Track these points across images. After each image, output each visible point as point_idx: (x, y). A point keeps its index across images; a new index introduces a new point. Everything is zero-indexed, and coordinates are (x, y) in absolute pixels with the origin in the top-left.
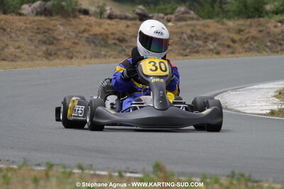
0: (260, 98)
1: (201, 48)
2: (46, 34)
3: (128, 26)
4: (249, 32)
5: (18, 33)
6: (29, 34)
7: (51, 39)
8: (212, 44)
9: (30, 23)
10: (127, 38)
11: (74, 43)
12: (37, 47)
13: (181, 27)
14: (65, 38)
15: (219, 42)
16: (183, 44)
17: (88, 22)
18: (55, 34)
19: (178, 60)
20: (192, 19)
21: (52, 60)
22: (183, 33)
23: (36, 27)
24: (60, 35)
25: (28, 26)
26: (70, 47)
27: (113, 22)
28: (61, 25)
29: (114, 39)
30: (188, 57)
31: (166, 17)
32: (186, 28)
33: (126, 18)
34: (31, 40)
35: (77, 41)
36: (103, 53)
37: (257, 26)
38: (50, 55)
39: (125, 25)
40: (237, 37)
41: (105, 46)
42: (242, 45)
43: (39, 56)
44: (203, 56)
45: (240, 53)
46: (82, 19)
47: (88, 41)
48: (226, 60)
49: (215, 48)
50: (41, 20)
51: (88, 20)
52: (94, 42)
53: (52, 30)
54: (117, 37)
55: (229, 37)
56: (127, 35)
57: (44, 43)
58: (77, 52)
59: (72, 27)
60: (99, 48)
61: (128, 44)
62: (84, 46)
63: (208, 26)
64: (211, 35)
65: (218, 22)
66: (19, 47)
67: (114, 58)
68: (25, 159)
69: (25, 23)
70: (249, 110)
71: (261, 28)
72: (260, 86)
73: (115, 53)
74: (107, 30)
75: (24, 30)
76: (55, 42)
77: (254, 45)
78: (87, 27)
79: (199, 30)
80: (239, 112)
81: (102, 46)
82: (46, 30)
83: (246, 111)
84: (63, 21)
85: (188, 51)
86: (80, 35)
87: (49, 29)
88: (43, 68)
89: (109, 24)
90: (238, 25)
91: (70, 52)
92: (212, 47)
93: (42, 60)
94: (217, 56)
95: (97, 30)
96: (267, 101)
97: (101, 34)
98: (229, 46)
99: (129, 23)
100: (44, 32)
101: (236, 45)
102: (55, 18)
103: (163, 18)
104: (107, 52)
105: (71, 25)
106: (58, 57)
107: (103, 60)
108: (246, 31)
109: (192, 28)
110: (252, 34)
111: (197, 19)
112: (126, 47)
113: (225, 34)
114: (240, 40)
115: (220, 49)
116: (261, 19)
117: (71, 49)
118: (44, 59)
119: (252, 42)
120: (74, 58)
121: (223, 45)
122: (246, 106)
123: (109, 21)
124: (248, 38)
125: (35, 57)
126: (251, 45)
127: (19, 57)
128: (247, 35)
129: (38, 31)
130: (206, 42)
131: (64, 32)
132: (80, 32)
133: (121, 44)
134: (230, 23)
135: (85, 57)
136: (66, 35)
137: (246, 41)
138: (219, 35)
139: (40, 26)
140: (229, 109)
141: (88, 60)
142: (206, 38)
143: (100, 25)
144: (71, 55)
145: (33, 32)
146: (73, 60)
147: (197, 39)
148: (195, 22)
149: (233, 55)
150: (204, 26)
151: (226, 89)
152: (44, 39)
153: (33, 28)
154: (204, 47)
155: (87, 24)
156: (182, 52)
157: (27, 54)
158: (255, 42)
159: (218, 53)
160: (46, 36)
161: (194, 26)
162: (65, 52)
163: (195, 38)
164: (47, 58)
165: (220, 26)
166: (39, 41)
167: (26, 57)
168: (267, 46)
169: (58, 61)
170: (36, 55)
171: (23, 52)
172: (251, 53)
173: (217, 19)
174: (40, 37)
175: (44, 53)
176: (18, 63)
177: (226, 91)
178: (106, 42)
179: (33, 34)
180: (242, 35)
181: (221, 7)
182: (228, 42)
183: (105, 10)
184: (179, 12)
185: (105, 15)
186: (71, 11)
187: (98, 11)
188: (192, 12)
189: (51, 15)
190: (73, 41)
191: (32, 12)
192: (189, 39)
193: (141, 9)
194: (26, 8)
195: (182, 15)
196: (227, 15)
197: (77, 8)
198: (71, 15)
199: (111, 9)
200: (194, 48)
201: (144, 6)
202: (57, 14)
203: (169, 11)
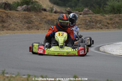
0: (119, 48)
1: (94, 26)
2: (28, 19)
5: (16, 18)
6: (21, 19)
7: (30, 21)
8: (99, 24)
9: (21, 14)
11: (40, 23)
13: (86, 17)
14: (36, 21)
15: (102, 24)
16: (86, 24)
18: (32, 20)
19: (84, 31)
20: (91, 14)
21: (30, 30)
22: (86, 20)
23: (23, 16)
24: (34, 19)
25: (20, 16)
26: (38, 25)
27: (57, 14)
28: (34, 15)
30: (88, 30)
31: (79, 13)
32: (88, 18)
33: (62, 13)
34: (21, 22)
35: (41, 22)
37: (118, 17)
38: (29, 28)
40: (110, 22)
41: (53, 25)
42: (112, 25)
43: (25, 28)
44: (95, 30)
45: (111, 29)
46: (43, 13)
47: (46, 22)
48: (105, 32)
49: (100, 26)
50: (25, 13)
51: (46, 13)
52: (48, 23)
53: (30, 17)
55: (106, 22)
57: (27, 23)
58: (41, 27)
59: (39, 16)
60: (50, 26)
62: (44, 24)
63: (97, 17)
64: (98, 21)
65: (102, 15)
66: (16, 25)
68: (18, 73)
69: (19, 14)
70: (114, 53)
71: (120, 18)
72: (120, 43)
74: (54, 18)
75: (18, 17)
76: (32, 22)
78: (46, 17)
79: (93, 19)
80: (110, 54)
82: (28, 18)
84: (35, 13)
85: (88, 27)
86: (42, 20)
88: (26, 34)
89: (55, 15)
90: (110, 17)
91: (38, 27)
92: (99, 26)
93: (26, 30)
94: (101, 30)
95: (49, 18)
97: (51, 20)
98: (106, 26)
101: (109, 25)
102: (32, 12)
103: (78, 13)
105: (38, 15)
106: (33, 29)
108: (114, 19)
109: (90, 17)
110: (116, 21)
113: (105, 20)
114: (111, 23)
115: (102, 27)
116: (121, 14)
117: (38, 26)
118: (27, 30)
120: (40, 30)
121: (104, 25)
122: (113, 52)
123: (55, 14)
124: (114, 22)
125: (23, 29)
126: (116, 25)
127: (16, 29)
128: (114, 21)
129: (24, 18)
130: (96, 24)
131: (36, 18)
132: (42, 19)
134: (107, 16)
135: (44, 29)
136: (36, 20)
137: (114, 23)
138: (102, 21)
139: (25, 16)
140: (106, 53)
141: (46, 31)
142: (97, 22)
143: (51, 16)
144: (38, 28)
146: (39, 31)
147: (93, 23)
148: (92, 15)
149: (108, 30)
150: (95, 17)
151: (105, 44)
152: (27, 21)
153: (22, 16)
154: (95, 26)
155: (45, 15)
156: (86, 28)
159: (101, 29)
160: (28, 20)
161: (91, 17)
162: (36, 27)
163: (92, 22)
164: (28, 29)
165: (102, 17)
166: (25, 22)
167: (19, 29)
169: (33, 31)
170: (23, 28)
171: (18, 27)
172: (116, 29)
173: (101, 14)
174: (25, 20)
175: (27, 27)
176: (16, 31)
177: (105, 45)
178: (53, 23)
179: (22, 19)
180: (112, 21)
181: (103, 9)
182: (106, 24)
183: (54, 10)
184: (85, 11)
185: (53, 12)
186: (39, 10)
187: (50, 9)
188: (91, 11)
189: (30, 11)
190: (39, 22)
191: (22, 9)
192: (89, 22)
193: (69, 9)
194: (20, 8)
195: (86, 12)
196: (106, 12)
197: (41, 8)
198: (39, 11)
199: (56, 9)
200: (91, 26)
201: (70, 8)
202: (33, 10)
203: (81, 10)
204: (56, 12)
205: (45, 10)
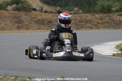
0: (108, 49)
1: (84, 26)
2: (18, 19)
3: (53, 16)
4: (105, 20)
5: (6, 18)
8: (89, 24)
9: (11, 14)
10: (52, 21)
12: (13, 24)
13: (76, 17)
14: (26, 20)
15: (92, 23)
16: (76, 24)
17: (36, 14)
18: (22, 19)
20: (81, 13)
21: (20, 30)
22: (76, 19)
23: (13, 16)
25: (10, 15)
26: (28, 24)
27: (47, 14)
28: (24, 15)
29: (47, 21)
30: (78, 30)
31: (69, 12)
32: (78, 17)
33: (52, 12)
34: (11, 21)
35: (31, 22)
36: (42, 27)
37: (108, 17)
39: (52, 15)
40: (100, 22)
41: (43, 25)
42: (102, 25)
43: (15, 28)
44: (85, 30)
45: (101, 28)
46: (33, 13)
47: (35, 21)
49: (90, 26)
50: (15, 13)
51: (36, 13)
52: (38, 23)
53: (20, 17)
54: (48, 20)
56: (52, 20)
57: (17, 22)
58: (31, 27)
59: (29, 16)
60: (40, 25)
61: (52, 24)
62: (34, 24)
63: (87, 17)
64: (88, 20)
65: (92, 15)
66: (6, 24)
67: (47, 30)
69: (9, 14)
71: (110, 18)
72: (109, 43)
73: (47, 28)
74: (44, 17)
75: (8, 17)
76: (21, 22)
77: (107, 25)
78: (36, 16)
79: (84, 18)
80: (100, 54)
81: (42, 24)
83: (103, 54)
84: (25, 13)
85: (78, 27)
86: (32, 19)
87: (19, 17)
88: (16, 33)
89: (45, 15)
90: (100, 16)
91: (28, 27)
92: (89, 26)
94: (91, 30)
95: (39, 17)
96: (112, 50)
97: (41, 19)
98: (96, 25)
99: (53, 14)
100: (17, 18)
101: (99, 25)
102: (21, 12)
104: (44, 27)
106: (23, 29)
107: (42, 30)
109: (81, 17)
110: (106, 20)
111: (83, 14)
112: (52, 25)
113: (95, 20)
114: (101, 23)
115: (92, 26)
116: (110, 14)
117: (28, 25)
118: (16, 29)
119: (106, 24)
120: (29, 29)
121: (94, 25)
122: (103, 52)
123: (45, 14)
124: (104, 22)
126: (106, 25)
127: (6, 29)
129: (14, 17)
130: (86, 23)
131: (25, 18)
132: (32, 18)
133: (50, 24)
134: (97, 16)
135: (34, 29)
136: (26, 19)
137: (104, 23)
138: (92, 21)
139: (15, 15)
141: (35, 31)
142: (87, 22)
143: (41, 15)
144: (28, 28)
145: (12, 18)
146: (29, 31)
147: (83, 22)
148: (82, 15)
149: (98, 29)
150: (85, 16)
152: (17, 21)
155: (35, 15)
157: (10, 27)
158: (107, 24)
159: (92, 28)
160: (17, 20)
161: (81, 16)
162: (26, 27)
164: (18, 29)
165: (92, 17)
166: (15, 22)
167: (9, 28)
168: (112, 26)
169: (22, 31)
170: (13, 28)
171: (7, 26)
172: (106, 28)
173: (91, 14)
174: (15, 20)
175: (17, 27)
180: (102, 21)
181: (93, 9)
182: (96, 24)
183: (43, 9)
184: (75, 10)
185: (43, 11)
186: (28, 9)
187: (40, 9)
188: (81, 11)
189: (20, 11)
190: (29, 22)
191: (12, 9)
192: (79, 22)
193: (59, 9)
194: (9, 8)
195: (76, 12)
196: (96, 12)
197: (31, 8)
198: (29, 11)
199: (46, 9)
200: (81, 26)
201: (60, 7)
202: (23, 10)
203: (71, 10)
204: (45, 12)
205: (35, 10)
